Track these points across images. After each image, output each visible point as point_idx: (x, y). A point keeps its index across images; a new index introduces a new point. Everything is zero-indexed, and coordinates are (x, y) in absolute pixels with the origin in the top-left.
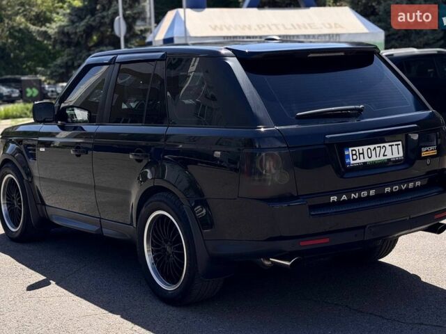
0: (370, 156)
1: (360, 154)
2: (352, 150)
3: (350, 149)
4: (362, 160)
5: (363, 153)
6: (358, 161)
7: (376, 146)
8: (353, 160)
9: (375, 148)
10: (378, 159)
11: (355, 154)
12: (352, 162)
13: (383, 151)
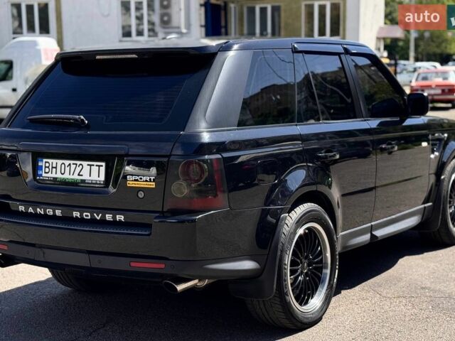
3: (45, 160)
8: (45, 173)
9: (70, 165)
11: (48, 167)
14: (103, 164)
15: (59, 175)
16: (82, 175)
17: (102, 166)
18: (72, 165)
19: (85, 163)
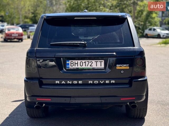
0: (81, 65)
1: (75, 64)
2: (71, 62)
4: (76, 67)
5: (77, 64)
6: (74, 67)
7: (86, 61)
9: (85, 62)
10: (86, 67)
12: (70, 67)
13: (90, 64)
14: (103, 61)
15: (79, 67)
16: (92, 66)
17: (102, 62)
18: (86, 62)
19: (93, 61)
